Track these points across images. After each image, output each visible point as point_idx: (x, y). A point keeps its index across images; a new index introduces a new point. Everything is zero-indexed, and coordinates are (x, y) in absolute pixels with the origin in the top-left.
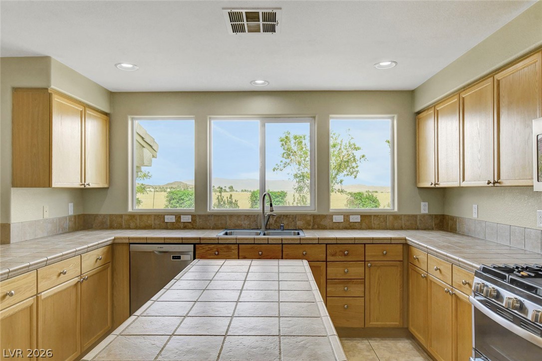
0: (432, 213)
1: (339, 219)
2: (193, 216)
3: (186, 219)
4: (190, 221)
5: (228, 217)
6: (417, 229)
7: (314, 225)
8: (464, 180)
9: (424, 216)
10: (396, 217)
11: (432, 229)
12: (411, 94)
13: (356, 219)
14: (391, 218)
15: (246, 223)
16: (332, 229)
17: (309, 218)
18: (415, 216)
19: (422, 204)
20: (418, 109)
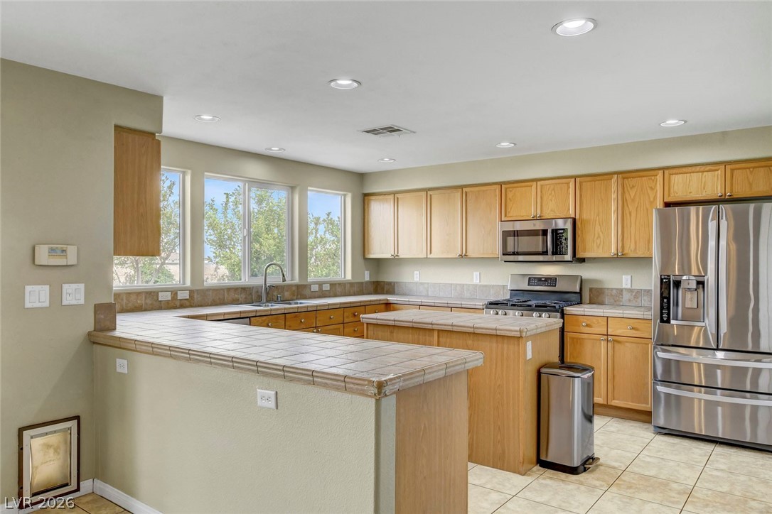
0: (372, 280)
1: (315, 288)
2: (191, 292)
3: (183, 295)
4: (188, 297)
5: (226, 291)
6: (364, 294)
7: (297, 295)
8: (431, 253)
9: (367, 282)
10: (351, 284)
11: (371, 294)
12: (361, 177)
13: (326, 287)
14: (349, 285)
15: (242, 296)
16: (310, 298)
17: (294, 288)
18: (362, 283)
19: (366, 272)
20: (367, 191)
